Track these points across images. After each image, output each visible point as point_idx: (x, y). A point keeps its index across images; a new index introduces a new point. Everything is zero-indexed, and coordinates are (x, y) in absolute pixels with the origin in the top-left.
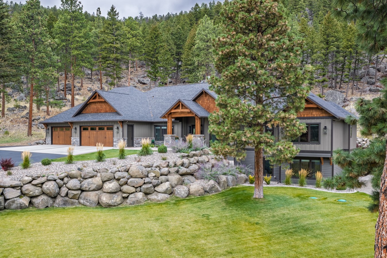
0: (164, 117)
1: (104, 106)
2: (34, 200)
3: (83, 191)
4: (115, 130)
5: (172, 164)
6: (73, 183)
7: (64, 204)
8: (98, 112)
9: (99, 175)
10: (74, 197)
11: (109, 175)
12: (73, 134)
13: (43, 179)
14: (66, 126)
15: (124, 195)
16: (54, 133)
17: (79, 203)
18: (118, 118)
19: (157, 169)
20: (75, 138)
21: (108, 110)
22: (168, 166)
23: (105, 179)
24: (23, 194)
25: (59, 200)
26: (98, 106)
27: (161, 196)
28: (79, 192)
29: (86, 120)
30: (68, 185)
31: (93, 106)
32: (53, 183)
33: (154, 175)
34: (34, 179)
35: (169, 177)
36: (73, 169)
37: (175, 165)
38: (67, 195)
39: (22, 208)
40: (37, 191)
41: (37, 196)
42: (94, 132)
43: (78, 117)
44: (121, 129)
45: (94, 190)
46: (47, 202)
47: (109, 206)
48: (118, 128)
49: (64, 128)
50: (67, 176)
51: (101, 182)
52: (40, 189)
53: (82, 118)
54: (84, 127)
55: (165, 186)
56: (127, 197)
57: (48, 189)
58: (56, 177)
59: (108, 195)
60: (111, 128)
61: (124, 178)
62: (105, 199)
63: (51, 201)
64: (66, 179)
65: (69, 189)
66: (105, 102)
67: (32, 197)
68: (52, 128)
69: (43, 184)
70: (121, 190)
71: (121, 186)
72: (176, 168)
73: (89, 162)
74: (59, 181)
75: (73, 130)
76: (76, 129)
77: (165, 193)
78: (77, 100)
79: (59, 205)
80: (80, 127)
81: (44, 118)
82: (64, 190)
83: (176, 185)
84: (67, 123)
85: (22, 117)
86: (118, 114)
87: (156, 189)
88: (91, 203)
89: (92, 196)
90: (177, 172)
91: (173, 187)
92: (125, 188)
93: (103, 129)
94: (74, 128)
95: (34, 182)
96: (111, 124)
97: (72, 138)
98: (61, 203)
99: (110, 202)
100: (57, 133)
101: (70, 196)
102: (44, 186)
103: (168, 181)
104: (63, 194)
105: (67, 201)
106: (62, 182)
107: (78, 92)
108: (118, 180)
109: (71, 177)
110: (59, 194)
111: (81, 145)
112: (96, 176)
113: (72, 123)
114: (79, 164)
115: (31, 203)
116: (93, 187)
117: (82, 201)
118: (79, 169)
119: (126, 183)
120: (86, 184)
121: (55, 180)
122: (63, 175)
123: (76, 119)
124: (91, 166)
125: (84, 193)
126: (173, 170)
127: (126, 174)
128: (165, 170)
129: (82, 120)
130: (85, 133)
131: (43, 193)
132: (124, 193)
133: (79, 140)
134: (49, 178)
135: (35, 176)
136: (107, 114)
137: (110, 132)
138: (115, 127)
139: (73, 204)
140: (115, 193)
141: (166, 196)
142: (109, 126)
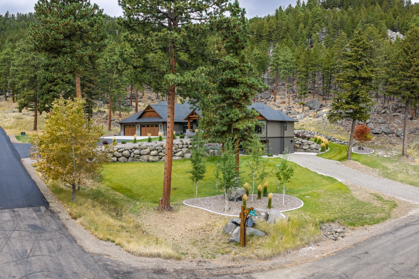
0: (186, 119)
1: (154, 113)
2: (119, 159)
3: (141, 155)
4: (160, 127)
5: (185, 143)
6: (136, 151)
7: (133, 161)
8: (150, 116)
9: (148, 148)
10: (137, 158)
11: (153, 147)
12: (137, 129)
13: (123, 149)
14: (133, 125)
15: (160, 157)
16: (125, 129)
17: (139, 161)
18: (161, 120)
19: (177, 146)
20: (138, 132)
21: (156, 115)
22: (183, 144)
23: (151, 150)
24: (114, 156)
25: (130, 159)
26: (151, 113)
27: (177, 158)
28: (139, 155)
29: (144, 121)
30: (134, 152)
31: (148, 113)
32: (128, 151)
33: (175, 148)
34: (119, 149)
35: (182, 149)
36: (136, 145)
37: (187, 144)
38: (134, 157)
39: (113, 162)
40: (120, 155)
41: (120, 157)
42: (148, 128)
43: (139, 119)
44: (162, 126)
45: (146, 155)
46: (125, 160)
47: (153, 161)
48: (161, 126)
49: (132, 126)
50: (133, 148)
51: (149, 151)
52: (121, 154)
53: (141, 120)
54: (143, 125)
55: (180, 153)
56: (161, 158)
57: (125, 154)
58: (129, 149)
59: (152, 157)
60: (157, 126)
61: (160, 149)
62: (151, 158)
63: (126, 159)
64: (133, 150)
65: (135, 154)
66: (154, 111)
67: (118, 157)
68: (124, 126)
69: (122, 151)
70: (158, 155)
71: (159, 153)
72: (187, 146)
73: (144, 142)
74: (130, 150)
75: (137, 127)
76: (138, 126)
77: (179, 156)
78: (140, 106)
79: (130, 161)
80: (141, 125)
81: (118, 119)
82: (132, 155)
83: (186, 153)
84: (133, 123)
85: (103, 119)
86: (161, 118)
87: (175, 154)
88: (145, 161)
89: (145, 157)
90: (187, 147)
91: (184, 154)
92: (160, 154)
93: (153, 126)
94: (137, 126)
95: (119, 151)
96: (157, 124)
97: (136, 132)
98: (131, 160)
99: (153, 160)
100: (127, 129)
101: (135, 157)
102: (123, 152)
103: (181, 151)
104: (132, 156)
105: (133, 159)
106: (131, 151)
107: (140, 100)
108: (157, 150)
109: (135, 149)
110: (130, 156)
111: (141, 135)
112: (147, 148)
113: (136, 123)
114: (139, 143)
115: (117, 160)
116: (146, 153)
117: (140, 160)
118: (139, 145)
119: (161, 152)
120: (142, 152)
121: (128, 150)
122: (132, 148)
123: (138, 121)
124: (145, 144)
125: (142, 156)
126: (185, 146)
127: (161, 148)
128: (181, 146)
129: (141, 122)
130: (143, 129)
131: (123, 156)
132: (160, 156)
133: (140, 133)
134: (125, 149)
135: (119, 148)
136: (155, 118)
137: (157, 128)
138: (159, 125)
139: (136, 161)
140: (156, 156)
141: (180, 158)
142: (156, 125)
